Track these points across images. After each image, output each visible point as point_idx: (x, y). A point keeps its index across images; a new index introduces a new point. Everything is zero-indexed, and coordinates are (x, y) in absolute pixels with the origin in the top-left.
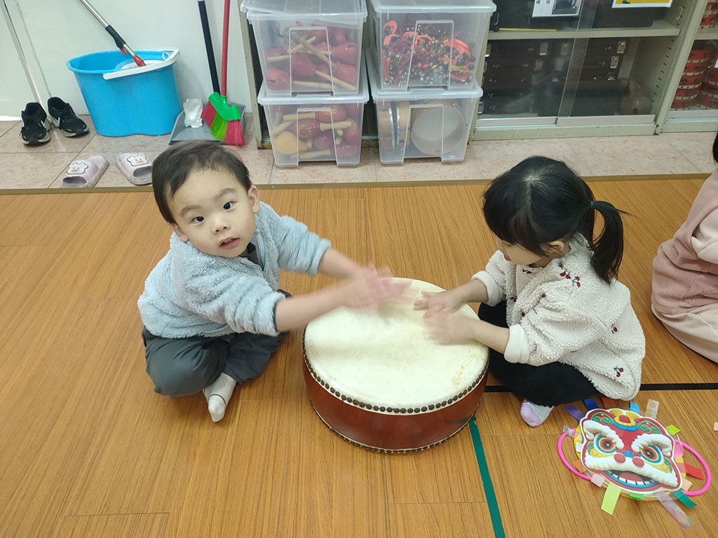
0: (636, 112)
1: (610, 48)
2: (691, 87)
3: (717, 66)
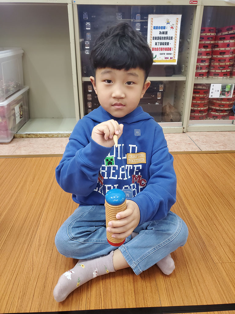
0: (172, 121)
1: (155, 88)
2: (202, 109)
3: (210, 97)
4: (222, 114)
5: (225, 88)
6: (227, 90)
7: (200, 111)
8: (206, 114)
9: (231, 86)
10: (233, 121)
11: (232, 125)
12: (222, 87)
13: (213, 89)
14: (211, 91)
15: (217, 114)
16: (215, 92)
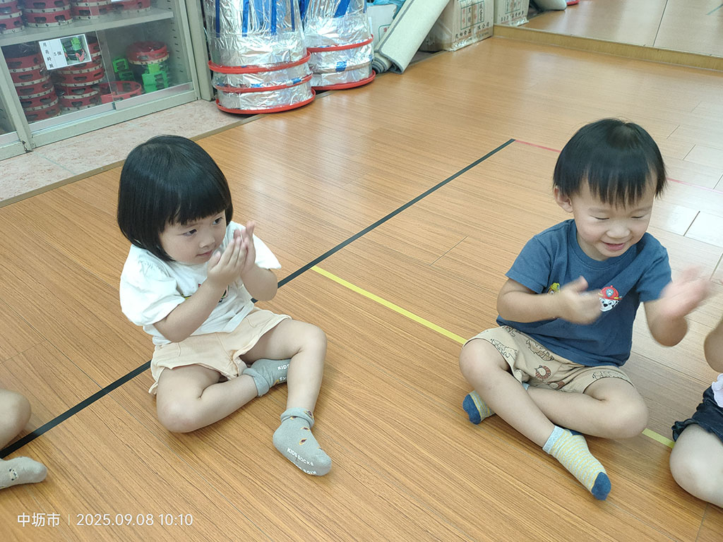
3: (49, 68)
4: (87, 95)
5: (70, 44)
6: (76, 48)
7: (43, 100)
8: (56, 101)
9: (81, 39)
10: (114, 104)
11: (115, 112)
12: (63, 44)
13: (47, 52)
14: (45, 56)
15: (77, 97)
16: (54, 56)
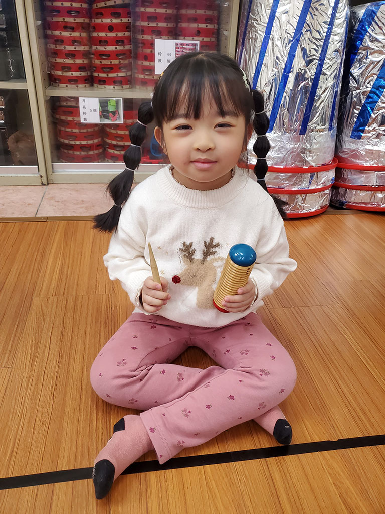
3: (82, 121)
5: (106, 105)
6: (111, 109)
8: (97, 152)
9: (117, 102)
12: (100, 103)
14: (82, 110)
15: (116, 152)
16: (90, 112)
